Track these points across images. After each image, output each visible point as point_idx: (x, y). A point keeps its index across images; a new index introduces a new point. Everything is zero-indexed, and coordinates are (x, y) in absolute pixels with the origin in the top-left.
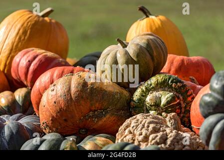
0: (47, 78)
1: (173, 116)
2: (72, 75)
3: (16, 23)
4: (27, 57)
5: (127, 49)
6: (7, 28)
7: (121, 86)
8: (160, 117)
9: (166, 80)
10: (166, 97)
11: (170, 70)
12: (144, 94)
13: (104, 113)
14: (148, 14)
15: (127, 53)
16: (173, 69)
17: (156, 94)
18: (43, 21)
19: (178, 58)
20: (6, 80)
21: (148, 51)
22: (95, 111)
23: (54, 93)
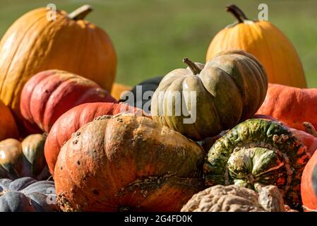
0: (70, 121)
1: (271, 191)
2: (109, 118)
3: (32, 28)
4: (45, 85)
5: (200, 76)
6: (17, 36)
7: (188, 137)
8: (249, 191)
9: (263, 128)
10: (262, 157)
11: (272, 111)
12: (225, 152)
13: (159, 182)
14: (242, 18)
15: (199, 83)
16: (277, 109)
17: (245, 152)
18: (75, 26)
19: (287, 90)
20: (12, 119)
21: (234, 80)
22: (144, 178)
23: (77, 147)
